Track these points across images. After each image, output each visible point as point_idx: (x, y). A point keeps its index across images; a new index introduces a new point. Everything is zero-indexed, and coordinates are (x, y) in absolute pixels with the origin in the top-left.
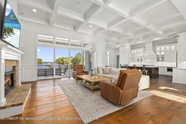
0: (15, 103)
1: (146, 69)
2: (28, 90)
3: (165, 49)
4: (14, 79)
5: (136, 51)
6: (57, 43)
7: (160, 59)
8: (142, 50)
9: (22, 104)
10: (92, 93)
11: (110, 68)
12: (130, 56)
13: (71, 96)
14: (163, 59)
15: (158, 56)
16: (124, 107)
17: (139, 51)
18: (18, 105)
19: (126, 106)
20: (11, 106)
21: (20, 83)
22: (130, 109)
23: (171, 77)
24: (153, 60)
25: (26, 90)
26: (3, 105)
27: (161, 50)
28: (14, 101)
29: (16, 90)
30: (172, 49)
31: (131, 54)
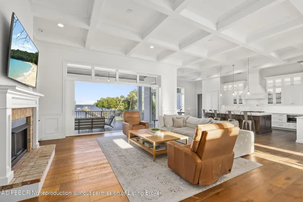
0: (28, 180)
1: (250, 117)
2: (50, 156)
3: (283, 82)
4: (28, 138)
5: (230, 86)
6: (97, 75)
7: (274, 101)
8: (241, 85)
9: (38, 181)
10: (154, 161)
11: (186, 117)
12: (221, 95)
13: (118, 166)
14: (279, 101)
15: (269, 94)
16: (208, 188)
17: (235, 86)
18: (32, 182)
19: (211, 187)
20: (21, 185)
21: (38, 144)
22: (219, 193)
23: (294, 132)
24: (262, 102)
25: (46, 156)
26: (9, 183)
27: (275, 84)
28: (26, 175)
29: (30, 156)
30: (295, 83)
31: (222, 91)
